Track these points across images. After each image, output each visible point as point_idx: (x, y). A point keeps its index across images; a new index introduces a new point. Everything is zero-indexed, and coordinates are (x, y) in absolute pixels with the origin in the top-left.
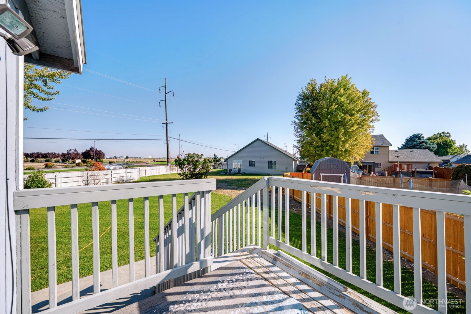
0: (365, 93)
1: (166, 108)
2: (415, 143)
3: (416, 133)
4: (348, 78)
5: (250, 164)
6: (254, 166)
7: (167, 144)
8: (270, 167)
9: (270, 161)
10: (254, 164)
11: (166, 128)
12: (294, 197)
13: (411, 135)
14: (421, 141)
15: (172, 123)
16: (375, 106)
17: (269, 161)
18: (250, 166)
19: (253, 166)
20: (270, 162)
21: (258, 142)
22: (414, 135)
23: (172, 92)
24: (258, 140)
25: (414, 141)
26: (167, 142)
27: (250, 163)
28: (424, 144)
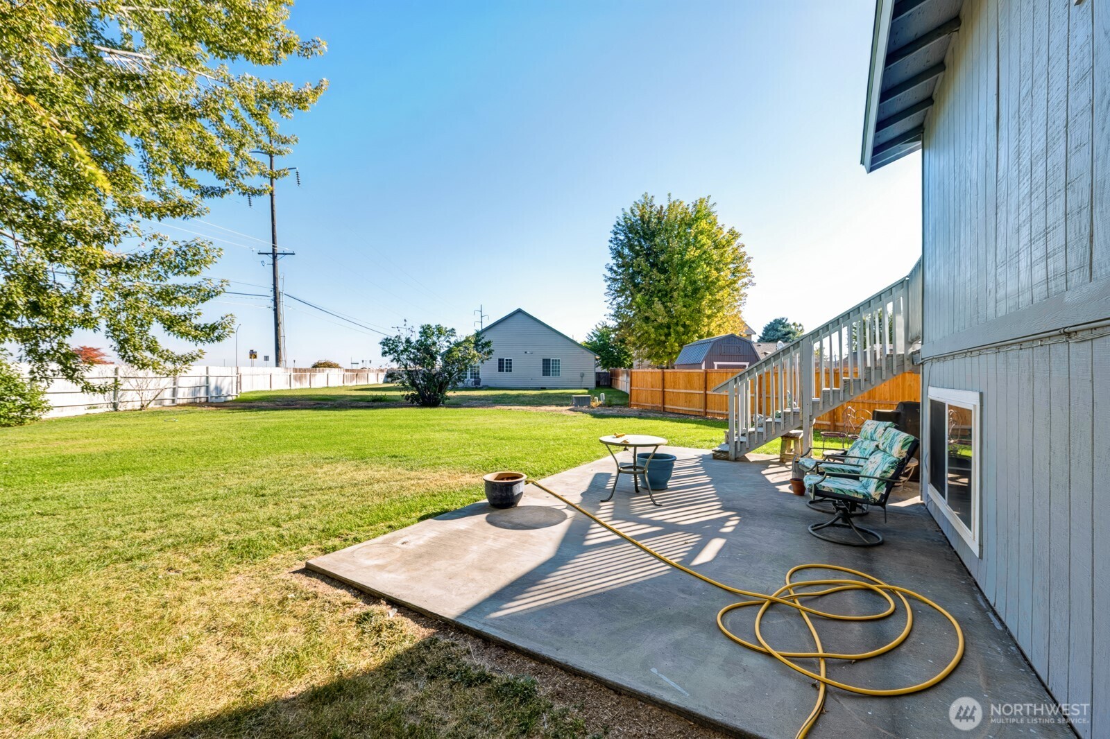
0: (734, 235)
1: (273, 211)
2: (779, 334)
3: (778, 317)
4: (710, 203)
5: (499, 367)
6: (511, 371)
7: (276, 311)
8: (546, 372)
9: (547, 360)
10: (511, 367)
11: (272, 266)
12: (664, 408)
13: (772, 321)
14: (787, 330)
15: (293, 254)
16: (749, 260)
17: (544, 360)
18: (500, 371)
19: (507, 371)
20: (546, 362)
21: (519, 316)
22: (775, 320)
23: (295, 171)
24: (519, 311)
25: (777, 330)
26: (276, 304)
27: (500, 363)
28: (791, 335)
